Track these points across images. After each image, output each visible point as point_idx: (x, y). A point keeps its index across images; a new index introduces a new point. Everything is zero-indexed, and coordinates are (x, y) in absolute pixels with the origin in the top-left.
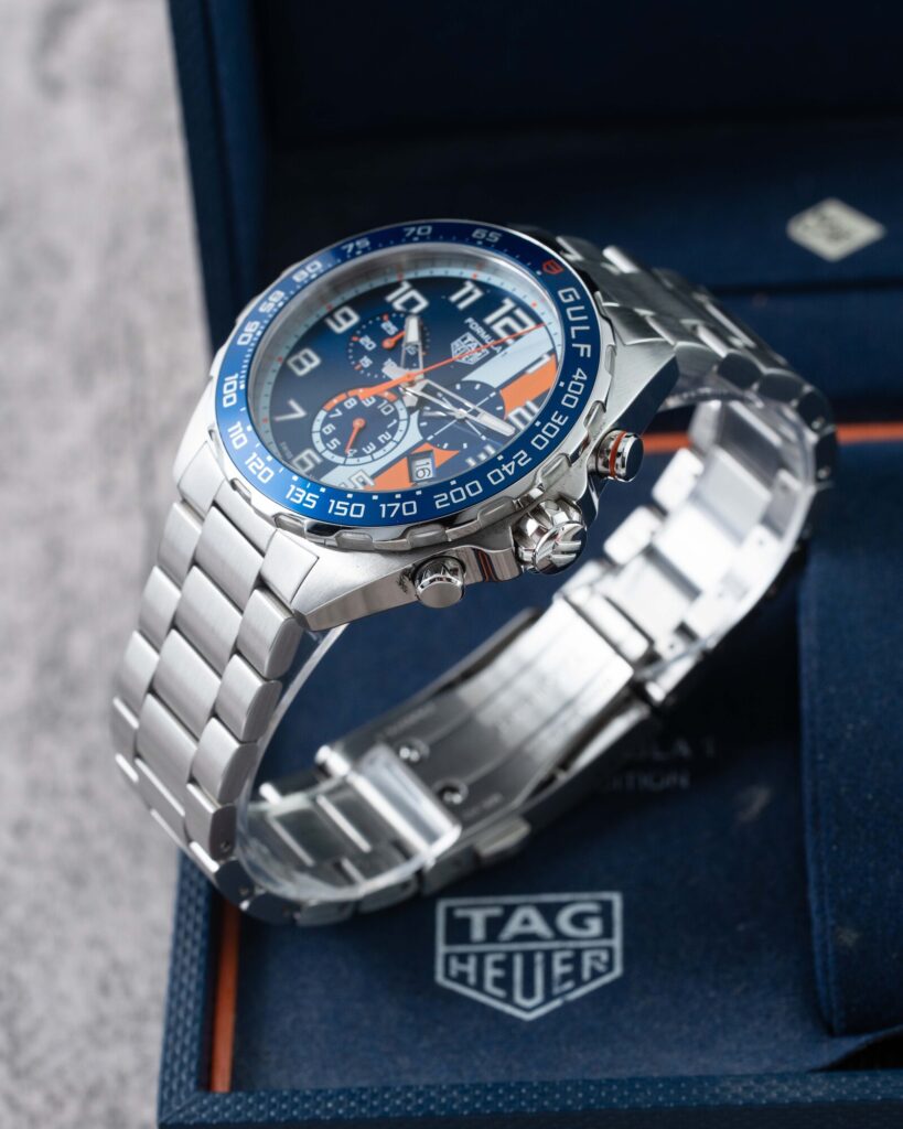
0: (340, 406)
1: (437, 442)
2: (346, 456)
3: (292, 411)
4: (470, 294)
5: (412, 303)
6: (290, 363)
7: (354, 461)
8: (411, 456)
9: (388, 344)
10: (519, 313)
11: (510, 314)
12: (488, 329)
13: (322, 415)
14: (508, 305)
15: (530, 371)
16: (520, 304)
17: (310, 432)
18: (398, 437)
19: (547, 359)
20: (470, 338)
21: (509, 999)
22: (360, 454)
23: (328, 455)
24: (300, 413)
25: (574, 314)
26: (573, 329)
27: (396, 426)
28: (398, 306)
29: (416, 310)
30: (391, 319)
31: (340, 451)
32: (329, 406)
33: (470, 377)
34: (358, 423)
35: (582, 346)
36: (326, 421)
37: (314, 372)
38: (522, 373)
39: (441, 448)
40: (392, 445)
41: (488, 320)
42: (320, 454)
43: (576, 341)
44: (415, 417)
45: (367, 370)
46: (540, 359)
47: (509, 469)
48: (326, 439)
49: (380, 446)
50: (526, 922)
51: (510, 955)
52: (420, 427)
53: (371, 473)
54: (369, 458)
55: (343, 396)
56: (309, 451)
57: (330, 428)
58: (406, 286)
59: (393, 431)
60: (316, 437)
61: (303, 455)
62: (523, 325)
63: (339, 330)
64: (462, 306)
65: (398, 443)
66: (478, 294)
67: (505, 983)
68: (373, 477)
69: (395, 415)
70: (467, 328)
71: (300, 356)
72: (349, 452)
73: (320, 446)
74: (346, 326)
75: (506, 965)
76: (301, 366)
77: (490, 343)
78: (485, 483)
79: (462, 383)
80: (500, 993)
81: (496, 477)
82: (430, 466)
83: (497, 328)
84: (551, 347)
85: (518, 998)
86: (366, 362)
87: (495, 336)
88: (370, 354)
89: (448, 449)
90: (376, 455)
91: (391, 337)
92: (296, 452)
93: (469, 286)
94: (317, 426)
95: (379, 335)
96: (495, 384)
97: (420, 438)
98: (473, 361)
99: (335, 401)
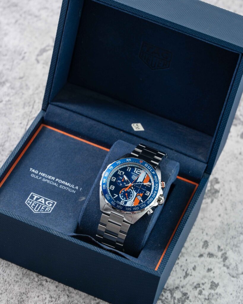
0: (122, 192)
1: (139, 193)
2: (127, 200)
3: (115, 196)
4: (129, 169)
5: (122, 173)
6: (110, 188)
7: (129, 200)
8: (136, 196)
9: (123, 180)
10: (138, 169)
11: (137, 170)
12: (135, 173)
13: (120, 195)
14: (136, 169)
15: (145, 177)
16: (137, 168)
17: (120, 198)
18: (133, 194)
19: (146, 175)
20: (134, 176)
21: (33, 209)
22: (129, 199)
23: (125, 200)
24: (117, 196)
25: (149, 168)
26: (150, 170)
27: (132, 192)
28: (120, 174)
29: (123, 174)
30: (120, 176)
31: (126, 199)
32: (120, 193)
33: (138, 181)
34: (126, 194)
35: (153, 172)
36: (121, 196)
37: (114, 188)
38: (144, 178)
39: (140, 193)
40: (133, 196)
41: (135, 172)
42: (124, 201)
43: (152, 172)
44: (133, 190)
45: (122, 185)
46: (145, 175)
47: (154, 194)
48: (123, 198)
49: (131, 196)
50: (42, 200)
51: (37, 203)
52: (135, 192)
53: (133, 201)
54: (131, 199)
55: (121, 191)
56: (122, 201)
57: (122, 196)
58: (119, 171)
59: (132, 193)
60: (121, 198)
61: (121, 202)
62: (140, 171)
63: (114, 181)
64: (129, 171)
65: (134, 195)
66: (130, 168)
67: (34, 207)
68: (134, 201)
69: (130, 191)
70: (132, 174)
71: (111, 187)
72: (128, 199)
73: (123, 200)
74: (115, 180)
75: (36, 205)
76: (112, 188)
77: (137, 175)
78: (153, 198)
79: (137, 183)
80: (33, 208)
81: (153, 196)
82: (140, 197)
83: (136, 172)
84: (146, 173)
85: (35, 210)
86: (121, 184)
87: (137, 174)
88: (121, 183)
89: (141, 193)
90: (132, 198)
91: (123, 179)
92: (120, 202)
93: (128, 168)
94: (120, 197)
95: (121, 180)
96: (142, 181)
97: (136, 193)
98: (136, 179)
99: (120, 192)
